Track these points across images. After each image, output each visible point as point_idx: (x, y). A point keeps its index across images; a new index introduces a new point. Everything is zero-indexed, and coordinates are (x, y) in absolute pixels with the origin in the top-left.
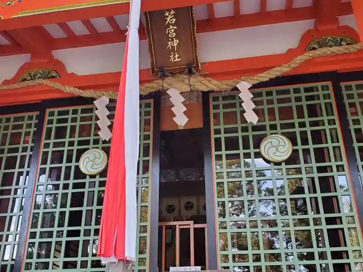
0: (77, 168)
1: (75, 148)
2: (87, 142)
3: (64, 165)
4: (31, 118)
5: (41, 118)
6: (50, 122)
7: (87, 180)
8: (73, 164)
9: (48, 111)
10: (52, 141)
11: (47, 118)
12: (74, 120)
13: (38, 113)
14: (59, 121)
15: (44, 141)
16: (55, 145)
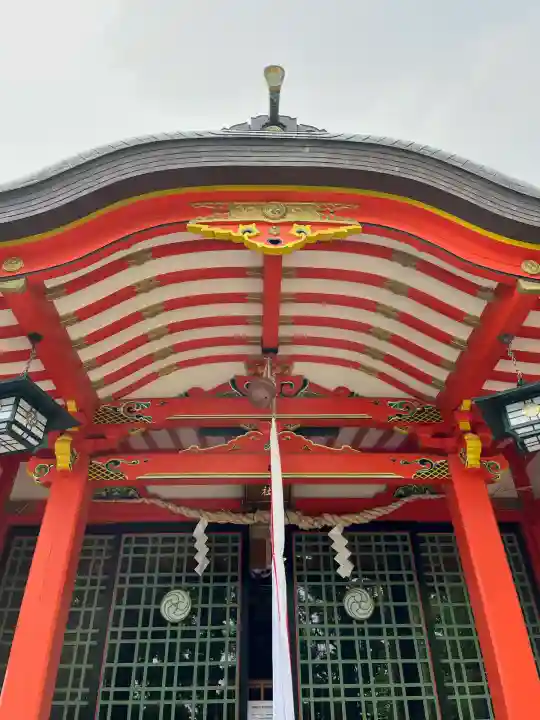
0: (158, 611)
1: (156, 585)
2: (168, 580)
3: (141, 607)
4: (101, 542)
5: (116, 544)
6: (126, 551)
7: (168, 629)
8: (153, 607)
9: (125, 536)
10: (128, 575)
11: (123, 545)
12: (154, 550)
13: (111, 537)
14: (136, 550)
15: (119, 575)
16: (132, 580)
